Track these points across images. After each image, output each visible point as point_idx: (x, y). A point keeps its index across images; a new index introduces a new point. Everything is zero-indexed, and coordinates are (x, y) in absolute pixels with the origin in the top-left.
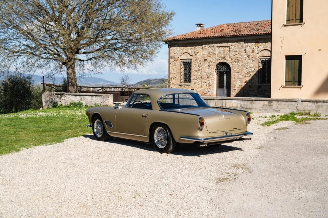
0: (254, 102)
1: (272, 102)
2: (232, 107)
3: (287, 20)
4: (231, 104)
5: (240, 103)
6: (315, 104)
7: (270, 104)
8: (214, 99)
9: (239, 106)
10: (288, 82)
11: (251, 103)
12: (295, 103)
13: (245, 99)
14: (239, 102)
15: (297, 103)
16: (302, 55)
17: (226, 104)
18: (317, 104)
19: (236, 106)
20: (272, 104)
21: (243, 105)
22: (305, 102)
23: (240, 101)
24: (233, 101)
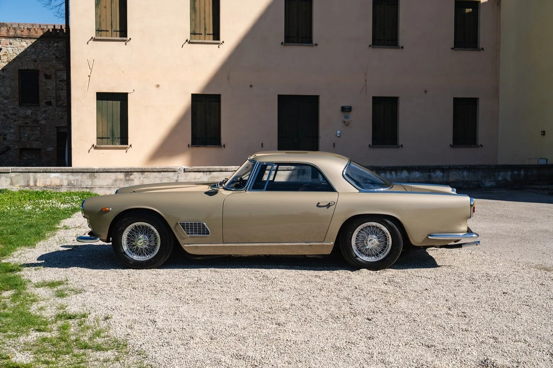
0: (96, 174)
1: (132, 175)
2: (50, 185)
3: (96, 30)
4: (48, 180)
5: (66, 179)
6: (207, 175)
7: (128, 178)
8: (8, 173)
9: (65, 183)
10: (102, 138)
11: (90, 177)
12: (173, 175)
13: (77, 171)
14: (65, 176)
15: (176, 174)
16: (127, 93)
17: (35, 182)
18: (211, 175)
19: (58, 184)
20: (132, 177)
21: (74, 180)
22: (191, 172)
23: (66, 174)
24: (53, 175)
